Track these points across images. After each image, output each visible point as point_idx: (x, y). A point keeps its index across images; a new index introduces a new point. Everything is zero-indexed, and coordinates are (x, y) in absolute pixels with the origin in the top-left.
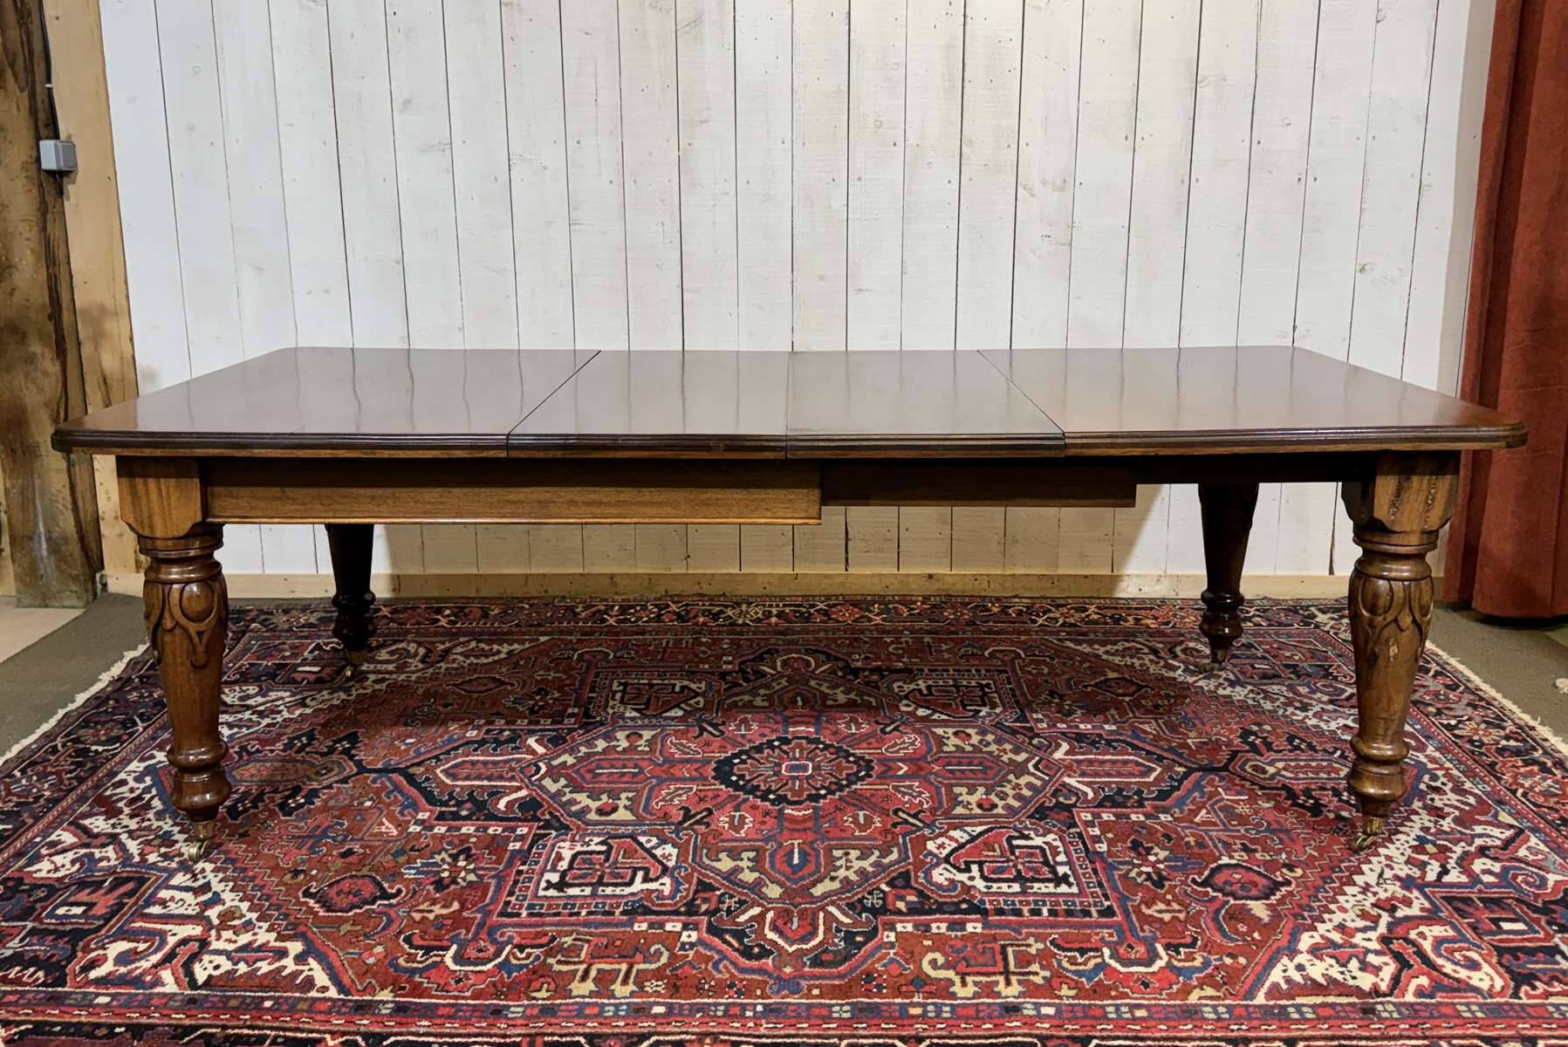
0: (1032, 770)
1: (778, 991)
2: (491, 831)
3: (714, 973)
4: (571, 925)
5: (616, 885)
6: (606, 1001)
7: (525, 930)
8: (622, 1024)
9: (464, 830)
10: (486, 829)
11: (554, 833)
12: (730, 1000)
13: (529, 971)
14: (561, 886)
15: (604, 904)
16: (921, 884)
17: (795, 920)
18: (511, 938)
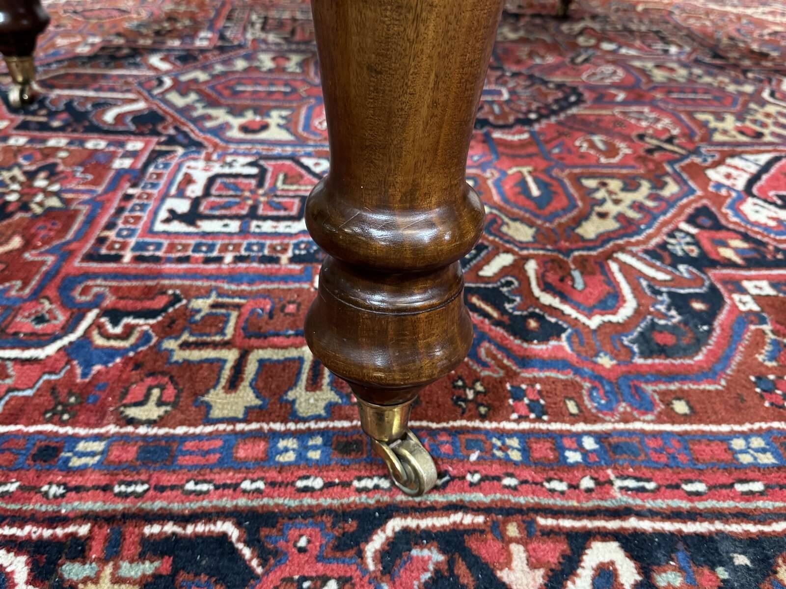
0: (771, 100)
1: (610, 409)
2: (90, 145)
3: (476, 367)
4: (208, 277)
5: (277, 219)
6: (278, 426)
7: (126, 284)
8: (318, 483)
9: (52, 143)
10: (82, 142)
11: (180, 151)
12: (525, 426)
13: (127, 361)
14: (191, 217)
15: (262, 247)
16: (735, 223)
17: (576, 274)
18: (100, 297)
